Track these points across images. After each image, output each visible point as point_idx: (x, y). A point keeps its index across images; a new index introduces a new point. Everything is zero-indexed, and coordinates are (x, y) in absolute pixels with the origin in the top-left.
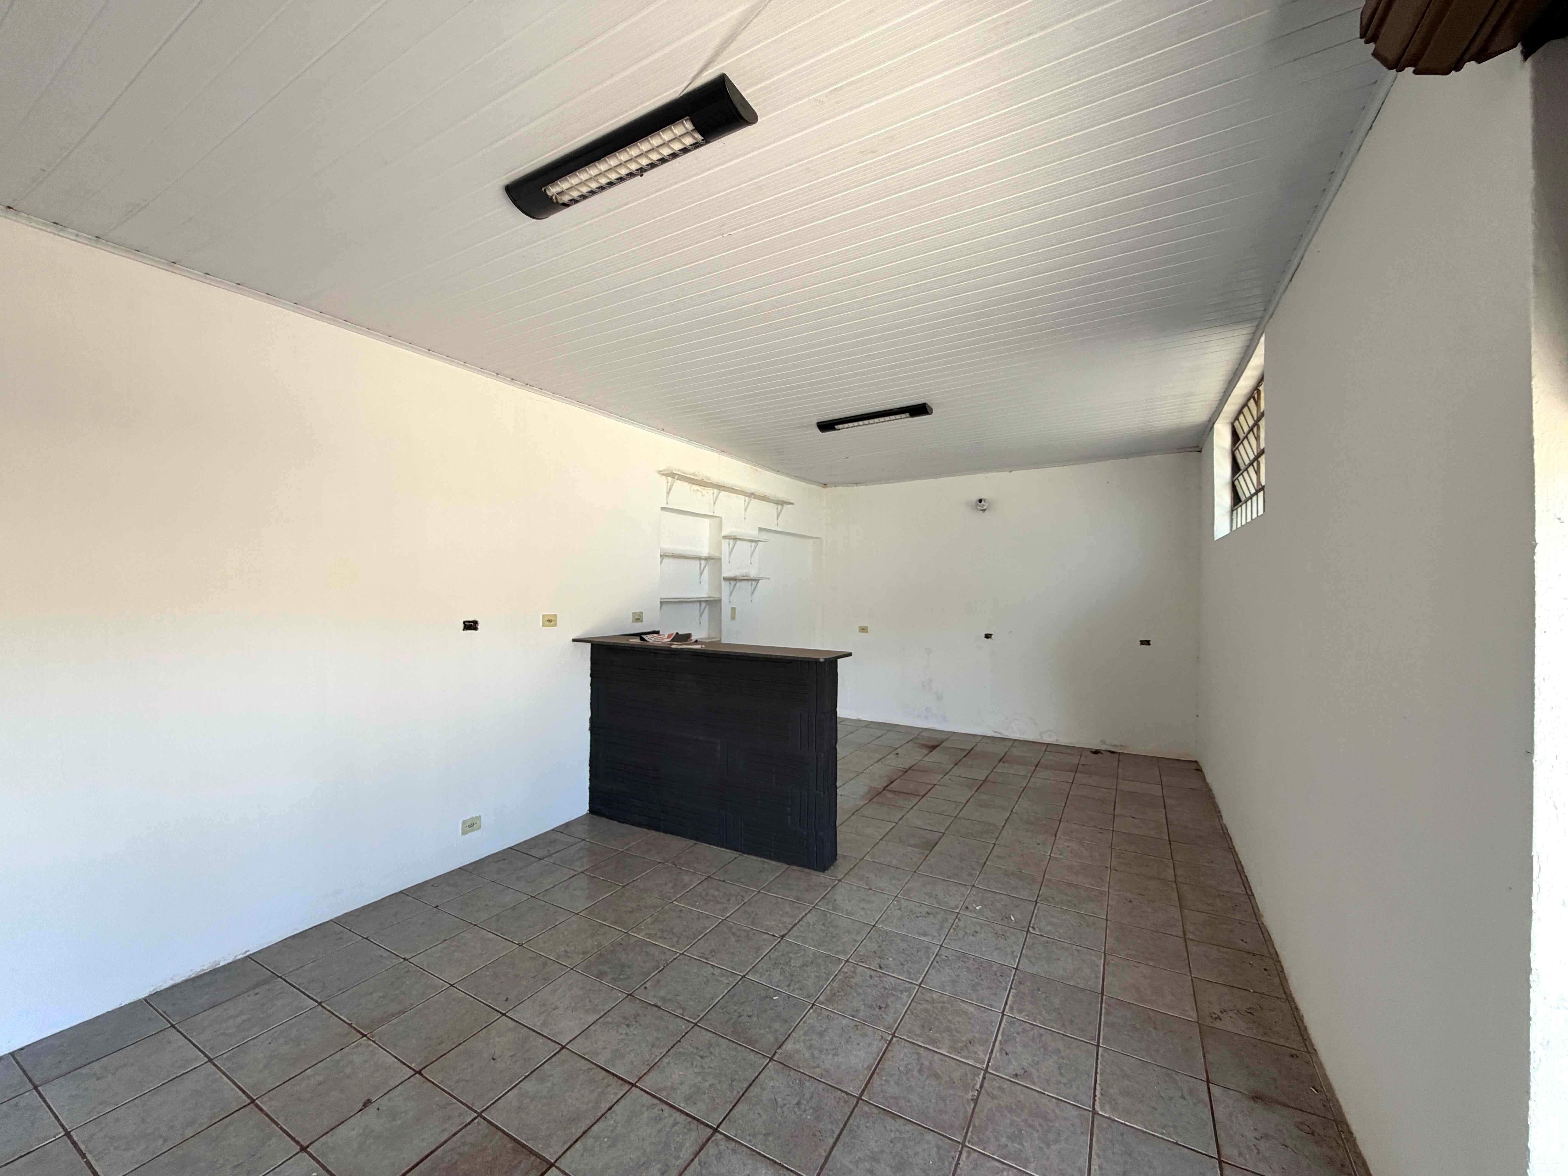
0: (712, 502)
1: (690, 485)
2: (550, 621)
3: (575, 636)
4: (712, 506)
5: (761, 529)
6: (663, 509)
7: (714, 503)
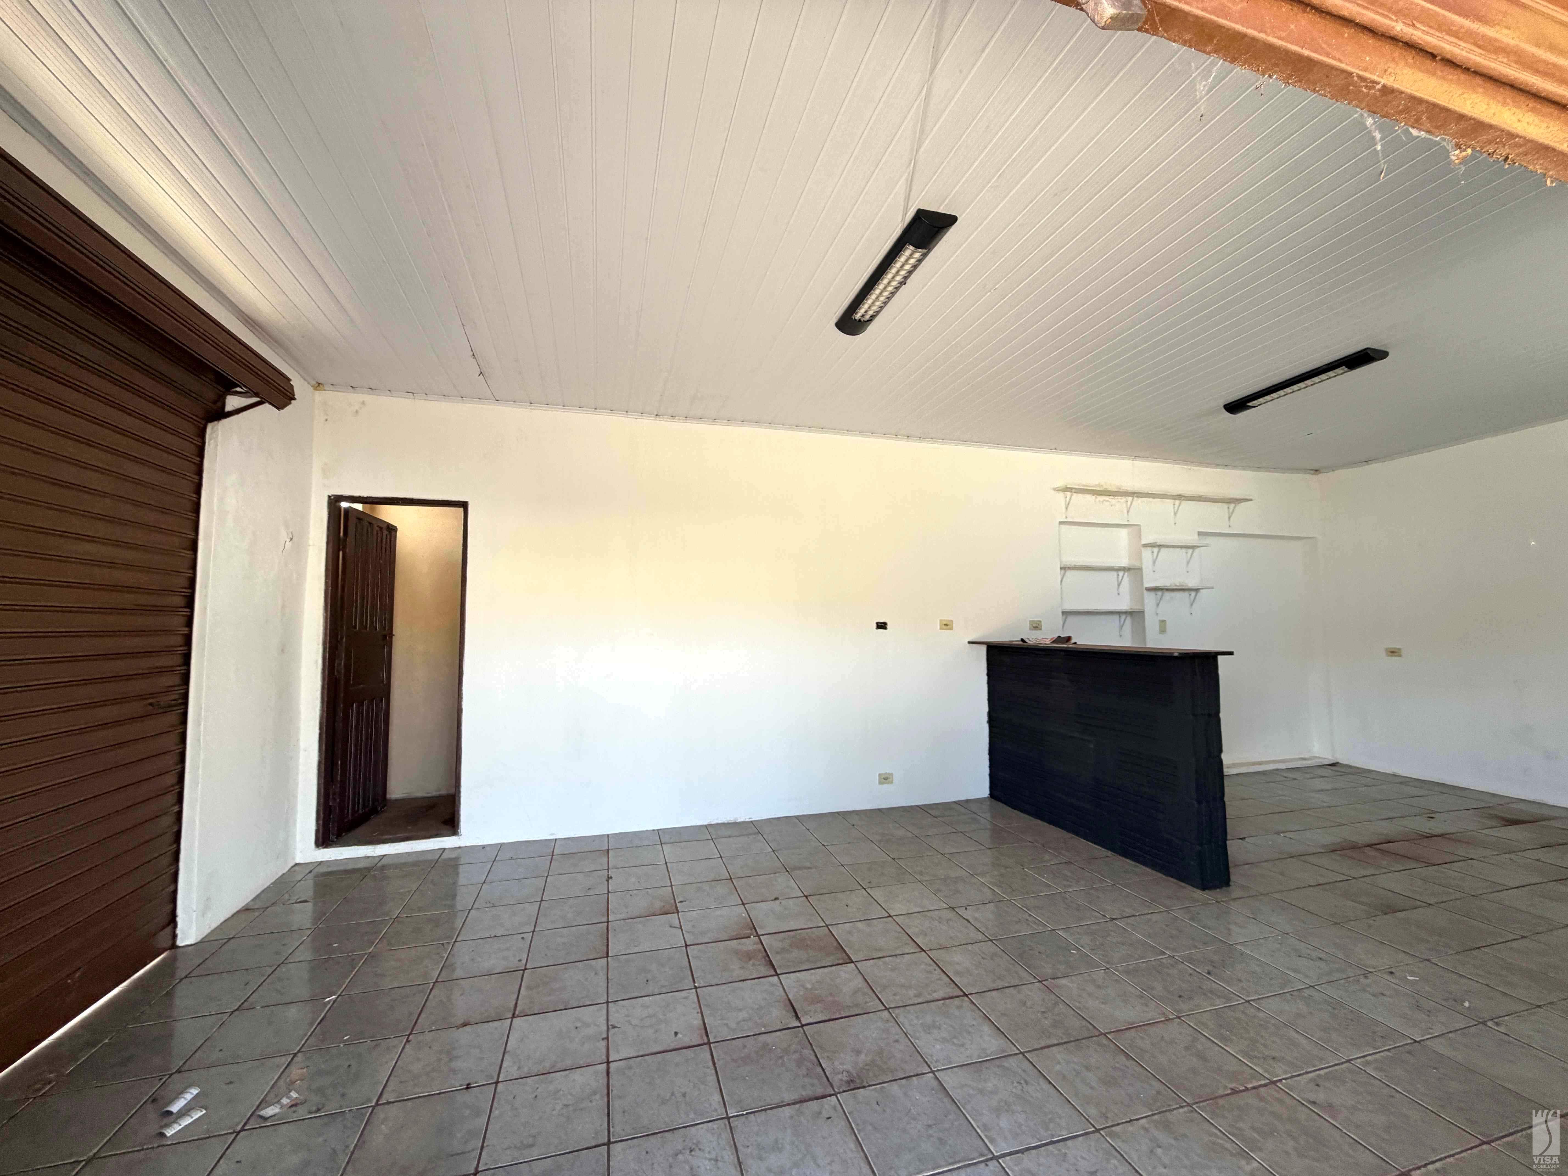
0: (1126, 511)
1: (1094, 497)
2: (947, 625)
3: (970, 639)
4: (1126, 515)
5: (1200, 534)
6: (1061, 523)
7: (1128, 512)
